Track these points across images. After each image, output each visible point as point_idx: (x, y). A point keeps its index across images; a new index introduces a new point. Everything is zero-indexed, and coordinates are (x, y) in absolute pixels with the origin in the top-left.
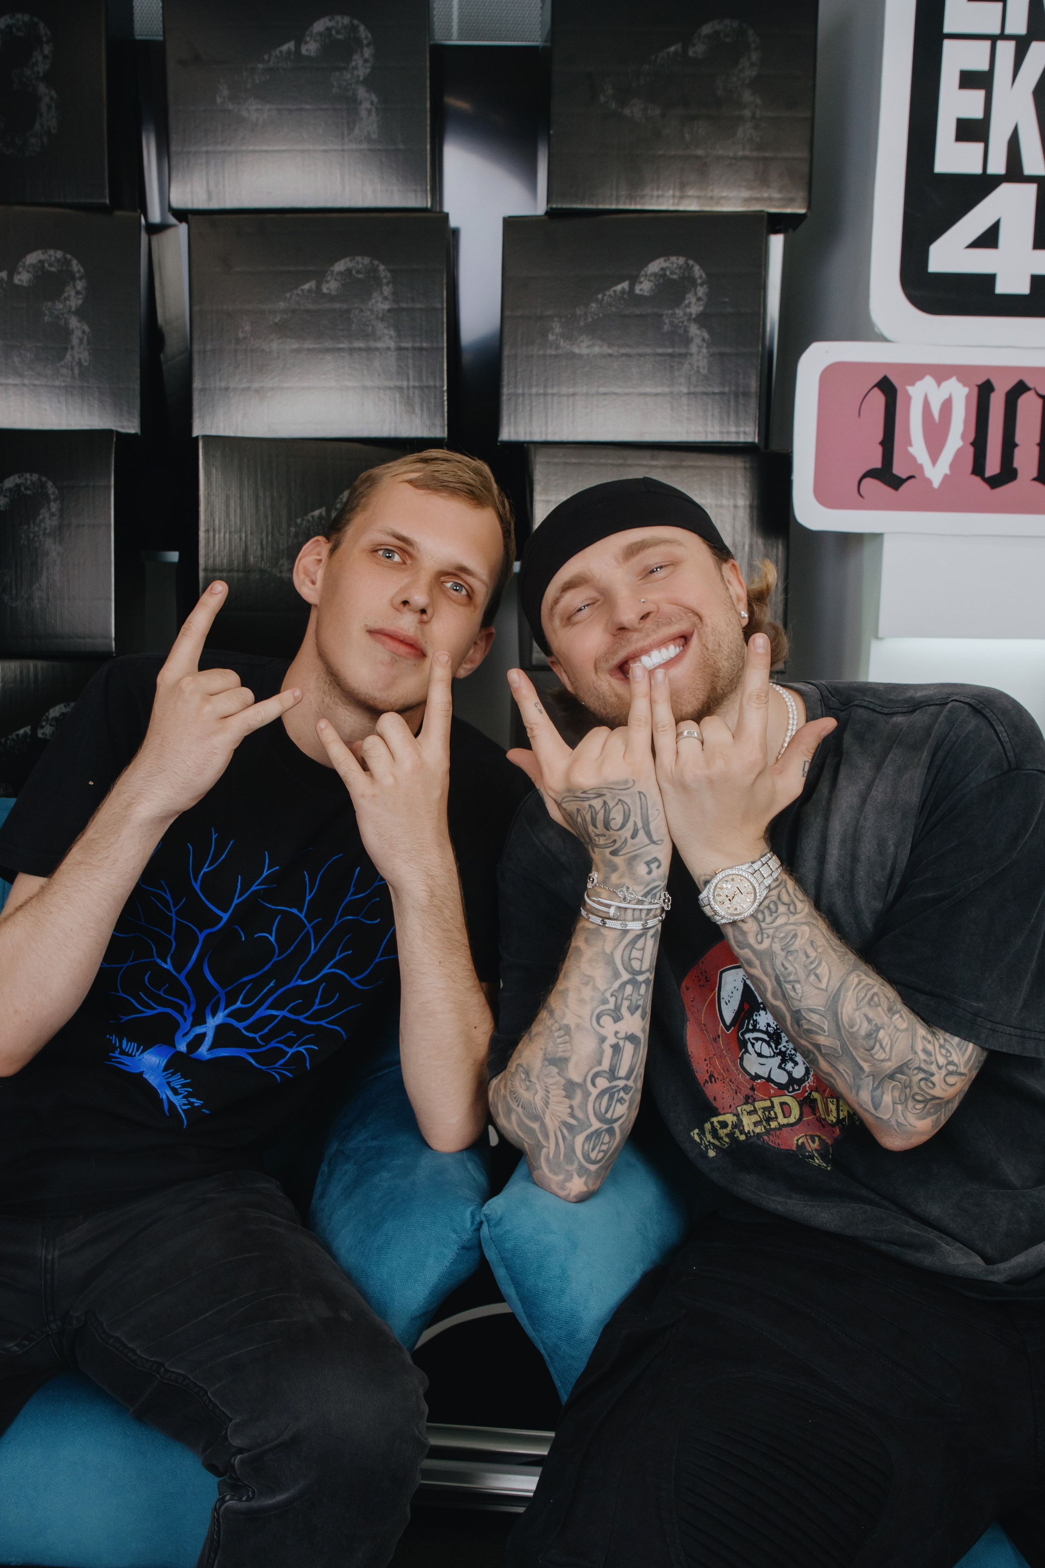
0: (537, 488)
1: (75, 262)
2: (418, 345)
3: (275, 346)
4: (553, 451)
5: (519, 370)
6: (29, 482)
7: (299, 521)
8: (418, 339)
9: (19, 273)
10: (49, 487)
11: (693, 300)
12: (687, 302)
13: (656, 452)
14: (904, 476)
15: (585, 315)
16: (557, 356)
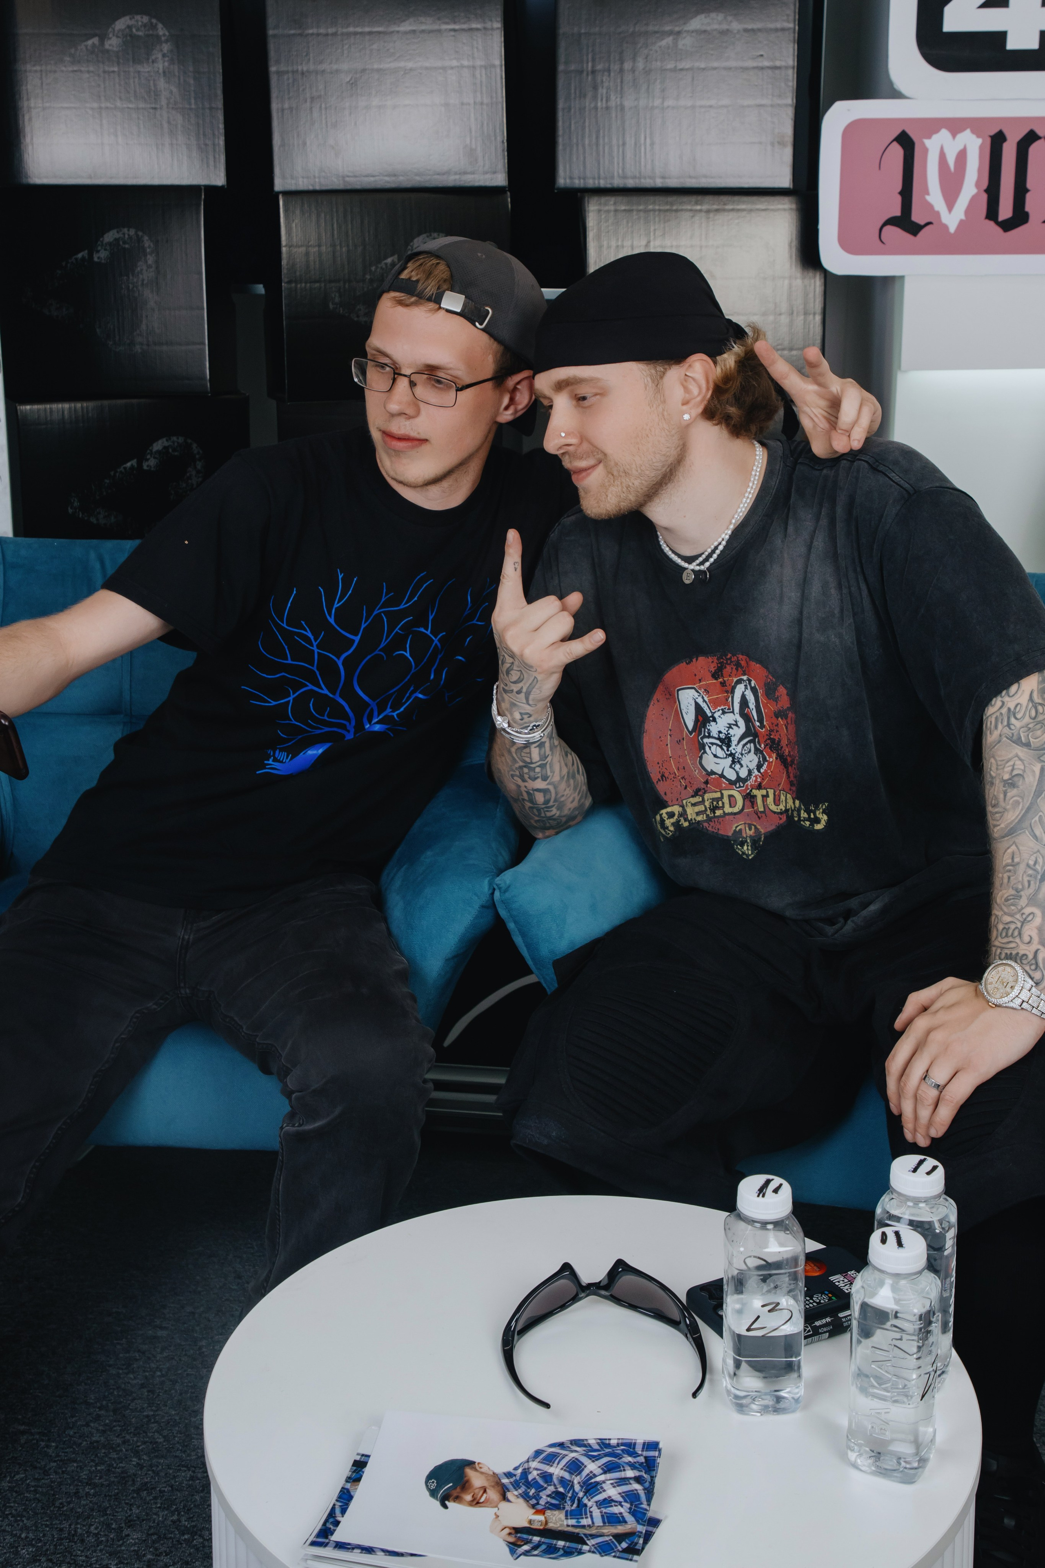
0: (591, 233)
1: (160, 26)
2: (478, 100)
3: (347, 104)
4: (603, 199)
5: (573, 122)
6: (126, 236)
7: (373, 268)
8: (479, 94)
9: (110, 39)
10: (145, 241)
11: (732, 54)
12: (726, 55)
13: (700, 198)
14: (921, 222)
15: (633, 70)
16: (607, 108)
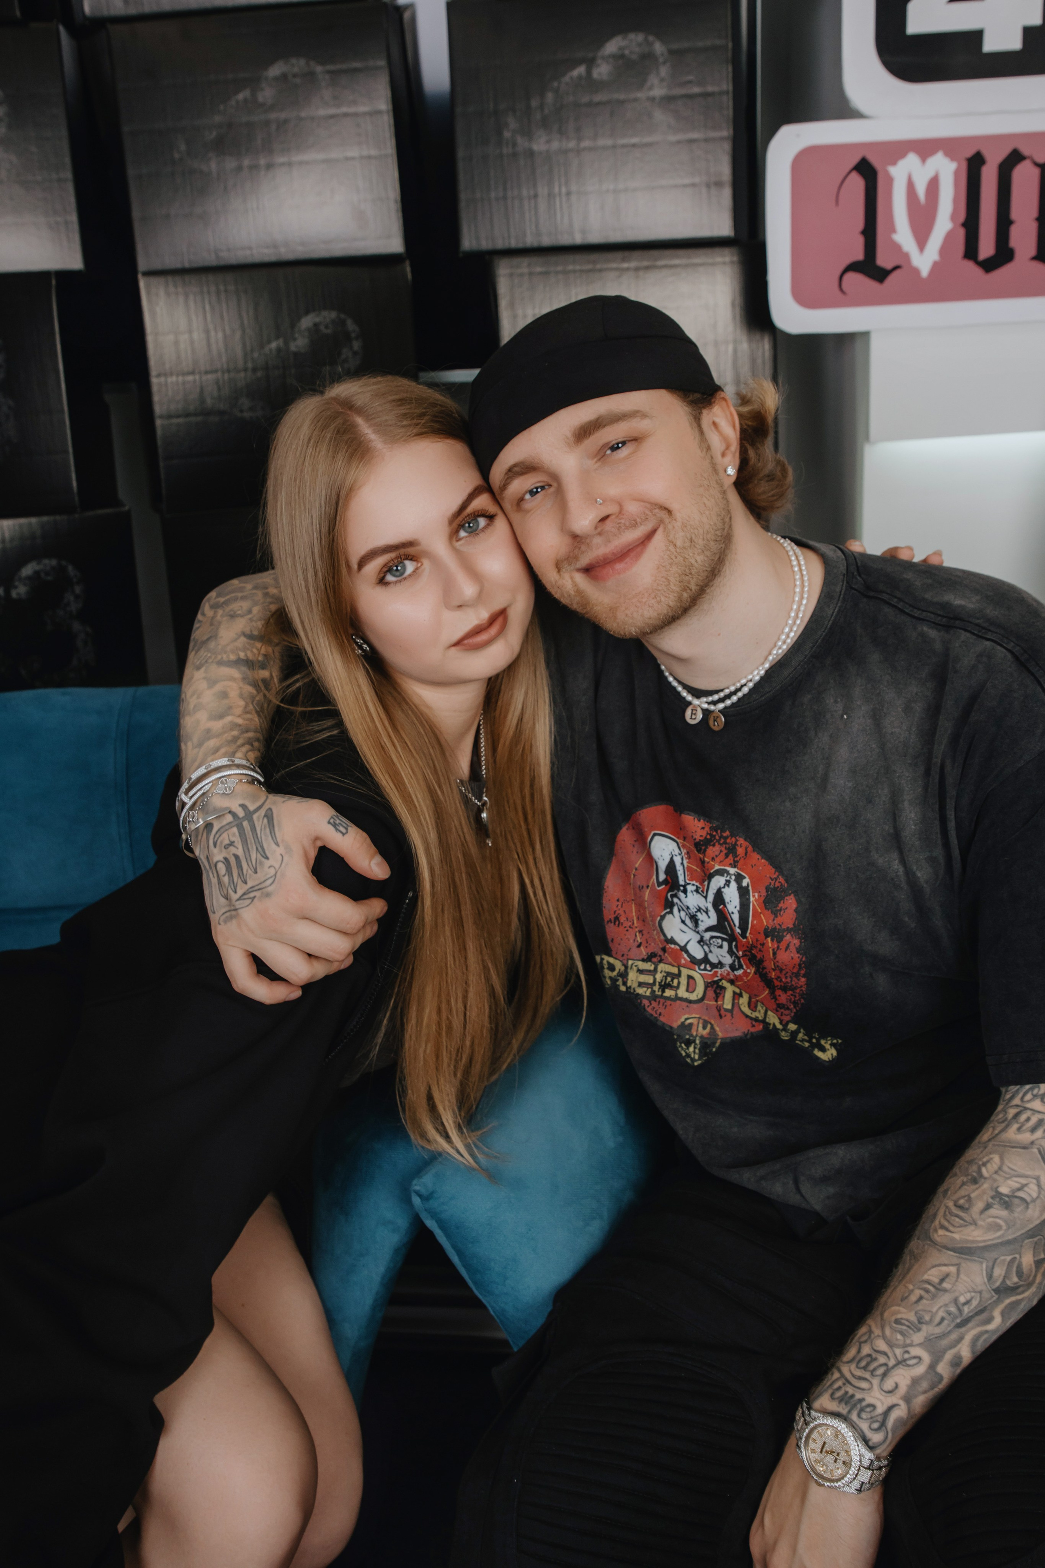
0: (503, 303)
2: (365, 153)
3: (213, 166)
4: (516, 261)
5: (475, 172)
7: (256, 355)
8: (364, 146)
11: (656, 81)
12: (649, 84)
13: (627, 254)
14: (888, 266)
15: (542, 107)
16: (515, 155)
